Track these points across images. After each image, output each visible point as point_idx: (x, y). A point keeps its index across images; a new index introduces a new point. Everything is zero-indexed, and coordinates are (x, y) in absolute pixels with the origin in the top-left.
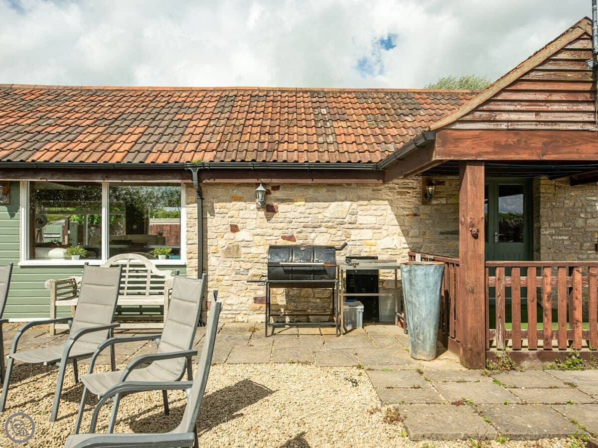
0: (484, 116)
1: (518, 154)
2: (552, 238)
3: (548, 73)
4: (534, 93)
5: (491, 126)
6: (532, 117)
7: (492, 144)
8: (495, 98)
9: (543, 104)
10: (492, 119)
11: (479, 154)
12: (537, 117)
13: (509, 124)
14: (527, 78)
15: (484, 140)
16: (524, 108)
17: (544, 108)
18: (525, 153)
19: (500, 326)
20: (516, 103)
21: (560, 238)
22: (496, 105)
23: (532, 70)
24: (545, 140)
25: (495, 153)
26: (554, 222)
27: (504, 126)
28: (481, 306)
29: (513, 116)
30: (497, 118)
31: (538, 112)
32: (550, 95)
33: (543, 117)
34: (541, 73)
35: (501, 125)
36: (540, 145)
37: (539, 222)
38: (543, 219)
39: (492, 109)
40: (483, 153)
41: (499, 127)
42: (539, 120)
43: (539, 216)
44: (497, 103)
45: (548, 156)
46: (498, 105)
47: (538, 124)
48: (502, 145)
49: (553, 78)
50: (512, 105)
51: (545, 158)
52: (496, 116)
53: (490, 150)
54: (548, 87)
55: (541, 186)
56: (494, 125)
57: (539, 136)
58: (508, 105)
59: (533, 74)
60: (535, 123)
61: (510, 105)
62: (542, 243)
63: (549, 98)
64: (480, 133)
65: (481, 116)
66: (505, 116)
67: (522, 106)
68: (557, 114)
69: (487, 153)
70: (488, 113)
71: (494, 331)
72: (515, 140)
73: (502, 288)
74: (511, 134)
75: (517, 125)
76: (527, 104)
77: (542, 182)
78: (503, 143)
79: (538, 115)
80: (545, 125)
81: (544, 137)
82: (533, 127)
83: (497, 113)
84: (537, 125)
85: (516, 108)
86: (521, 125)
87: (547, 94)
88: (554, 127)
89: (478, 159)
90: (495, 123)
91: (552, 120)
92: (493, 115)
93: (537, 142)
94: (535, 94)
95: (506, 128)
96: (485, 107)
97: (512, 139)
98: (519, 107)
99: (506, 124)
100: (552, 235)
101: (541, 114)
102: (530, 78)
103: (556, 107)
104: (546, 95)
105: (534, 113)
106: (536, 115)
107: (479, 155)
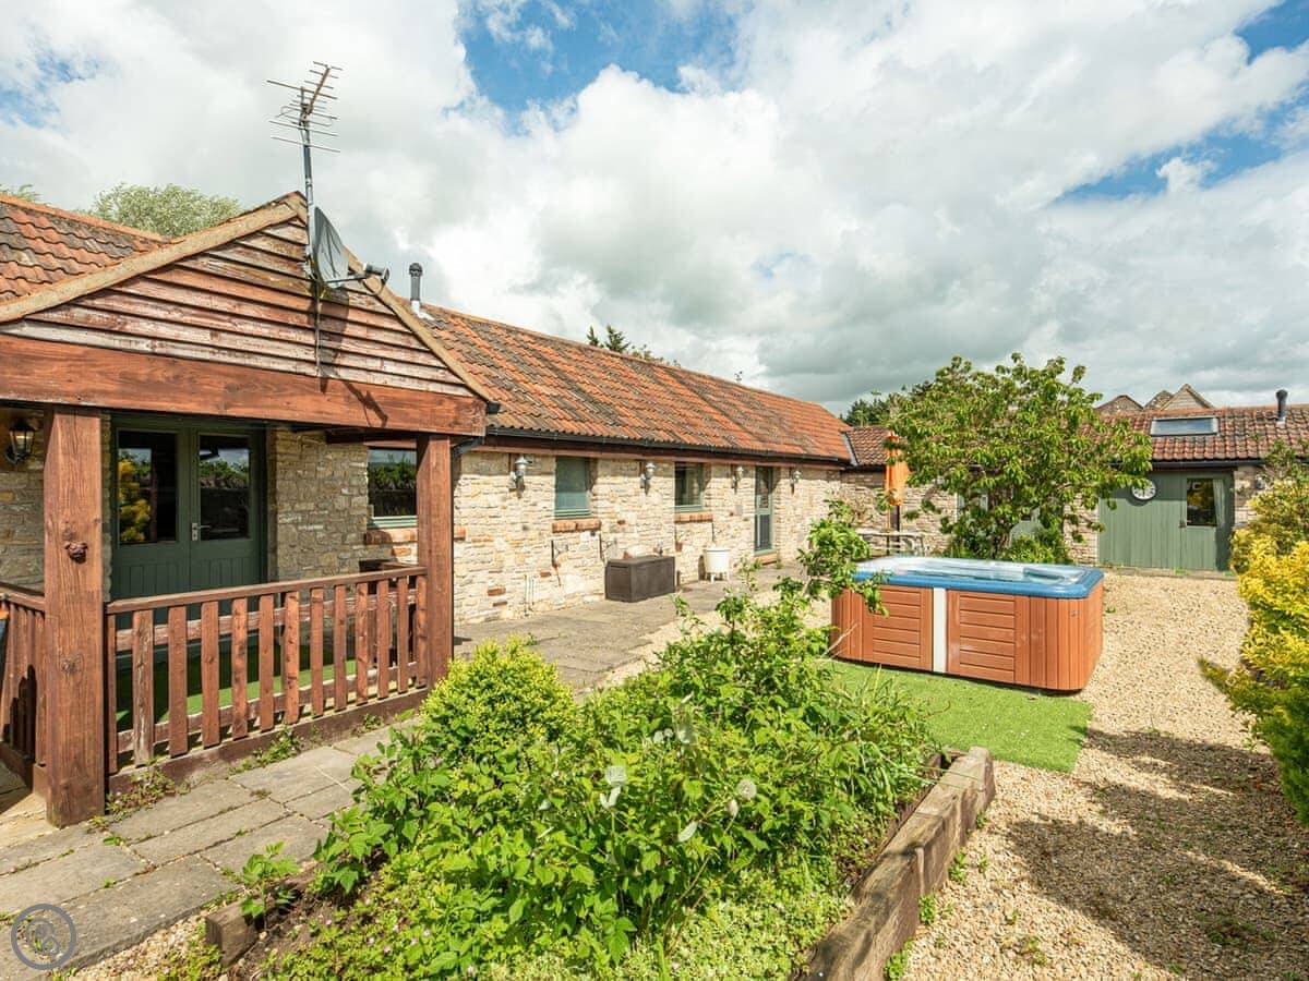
0: (97, 319)
1: (174, 400)
2: (297, 529)
3: (233, 266)
4: (208, 296)
5: (116, 342)
6: (205, 337)
7: (117, 377)
8: (123, 289)
9: (226, 318)
10: (116, 329)
11: (87, 394)
12: (214, 339)
13: (157, 343)
14: (193, 266)
15: (94, 366)
16: (187, 319)
17: (228, 326)
18: (191, 401)
19: (143, 720)
20: (170, 307)
21: (311, 528)
22: (125, 302)
23: (203, 254)
24: (230, 381)
25: (123, 395)
26: (300, 502)
27: (144, 345)
28: (93, 694)
29: (164, 330)
30: (129, 328)
31: (215, 331)
32: (239, 305)
33: (226, 341)
34: (221, 264)
35: (137, 343)
36: (221, 388)
37: (275, 502)
38: (281, 498)
39: (115, 309)
40: (94, 391)
41: (133, 346)
42: (217, 344)
43: (275, 493)
44: (127, 299)
45: (237, 409)
46: (130, 303)
47: (216, 351)
48: (140, 382)
49: (243, 276)
50: (161, 308)
51: (231, 412)
52: (126, 324)
53: (112, 387)
54: (234, 289)
55: (277, 442)
56: (120, 340)
57: (219, 373)
58: (152, 306)
59: (205, 260)
60: (211, 349)
61: (157, 308)
62: (280, 538)
63: (237, 311)
64: (86, 352)
65: (88, 317)
66: (146, 327)
67: (184, 314)
68: (251, 340)
69: (105, 393)
70: (106, 315)
71: (129, 734)
72: (170, 374)
73: (146, 649)
74: (160, 363)
75: (173, 347)
76: (194, 312)
77: (279, 435)
78: (142, 378)
79: (216, 336)
80: (230, 355)
81: (228, 375)
82: (208, 356)
83: (128, 318)
84: (214, 353)
85: (170, 317)
86: (184, 349)
87: (234, 302)
88: (247, 362)
89: (84, 403)
90: (123, 338)
91: (243, 348)
92: (119, 320)
93: (217, 385)
94: (210, 298)
95: (149, 350)
96: (98, 302)
97: (162, 373)
98: (176, 316)
99: (149, 341)
100: (296, 524)
101: (223, 335)
102: (199, 267)
103: (249, 327)
104: (230, 303)
105: (208, 332)
106: (212, 335)
107: (85, 397)
